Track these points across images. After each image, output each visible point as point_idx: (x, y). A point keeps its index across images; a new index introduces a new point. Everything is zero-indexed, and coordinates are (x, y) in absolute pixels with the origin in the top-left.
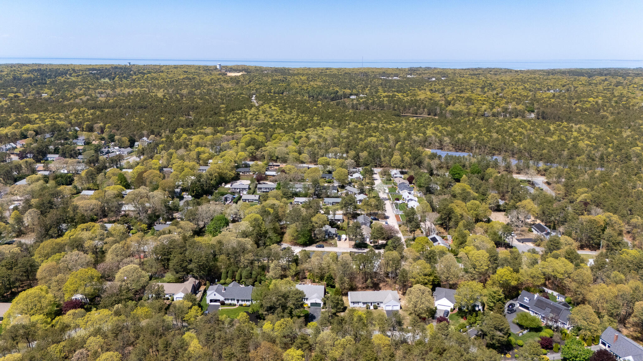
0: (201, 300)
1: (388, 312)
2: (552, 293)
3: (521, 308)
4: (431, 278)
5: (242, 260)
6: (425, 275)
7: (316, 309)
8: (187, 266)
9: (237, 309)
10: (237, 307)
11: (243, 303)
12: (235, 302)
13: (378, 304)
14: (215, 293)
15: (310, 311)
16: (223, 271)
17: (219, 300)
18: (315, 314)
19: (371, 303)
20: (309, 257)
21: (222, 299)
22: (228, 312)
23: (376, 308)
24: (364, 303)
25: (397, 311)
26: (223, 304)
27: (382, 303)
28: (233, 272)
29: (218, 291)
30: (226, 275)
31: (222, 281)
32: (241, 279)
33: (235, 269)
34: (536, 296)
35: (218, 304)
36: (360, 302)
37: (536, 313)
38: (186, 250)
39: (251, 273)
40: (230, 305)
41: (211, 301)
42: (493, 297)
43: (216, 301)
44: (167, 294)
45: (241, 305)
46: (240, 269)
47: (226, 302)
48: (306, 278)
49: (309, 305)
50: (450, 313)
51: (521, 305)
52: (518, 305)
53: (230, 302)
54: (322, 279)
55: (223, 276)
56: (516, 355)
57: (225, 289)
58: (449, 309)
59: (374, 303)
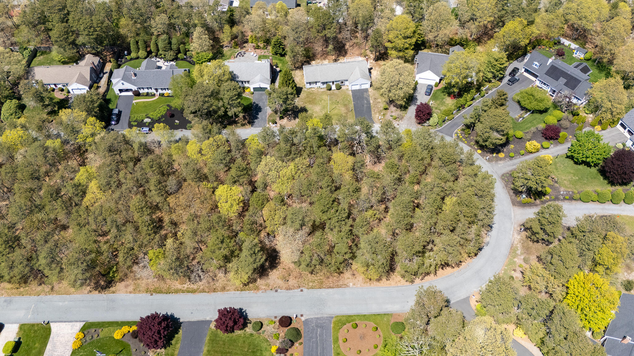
0: (107, 90)
1: (354, 92)
2: (570, 45)
3: (526, 74)
4: (414, 40)
5: (154, 25)
6: (406, 38)
7: (262, 94)
8: (75, 40)
9: (156, 102)
10: (156, 97)
11: (164, 91)
12: (154, 91)
13: (342, 82)
14: (123, 82)
15: (254, 99)
16: (132, 41)
17: (131, 90)
18: (260, 104)
19: (333, 83)
20: (248, 13)
21: (134, 88)
22: (146, 106)
23: (339, 88)
24: (323, 83)
25: (366, 90)
26: (137, 94)
27: (347, 80)
28: (145, 42)
29: (125, 78)
30: (136, 46)
31: (133, 55)
32: (158, 50)
33: (146, 38)
34: (550, 61)
35: (130, 94)
36: (319, 82)
37: (545, 84)
38: (68, 14)
39: (170, 43)
40: (148, 94)
41: (121, 91)
42: (494, 66)
43: (127, 90)
44: (60, 84)
45: (162, 95)
46: (154, 37)
47: (141, 91)
48: (247, 42)
49: (252, 90)
50: (434, 88)
51: (527, 71)
52: (523, 70)
53: (146, 91)
54: (267, 42)
55: (133, 47)
56: (512, 154)
57: (135, 75)
58: (433, 83)
59: (336, 81)
